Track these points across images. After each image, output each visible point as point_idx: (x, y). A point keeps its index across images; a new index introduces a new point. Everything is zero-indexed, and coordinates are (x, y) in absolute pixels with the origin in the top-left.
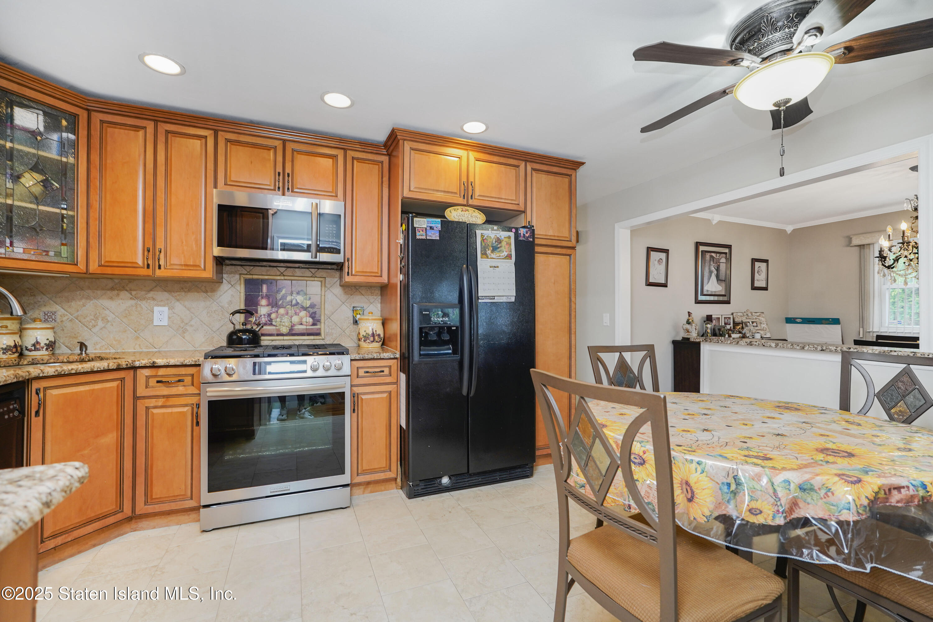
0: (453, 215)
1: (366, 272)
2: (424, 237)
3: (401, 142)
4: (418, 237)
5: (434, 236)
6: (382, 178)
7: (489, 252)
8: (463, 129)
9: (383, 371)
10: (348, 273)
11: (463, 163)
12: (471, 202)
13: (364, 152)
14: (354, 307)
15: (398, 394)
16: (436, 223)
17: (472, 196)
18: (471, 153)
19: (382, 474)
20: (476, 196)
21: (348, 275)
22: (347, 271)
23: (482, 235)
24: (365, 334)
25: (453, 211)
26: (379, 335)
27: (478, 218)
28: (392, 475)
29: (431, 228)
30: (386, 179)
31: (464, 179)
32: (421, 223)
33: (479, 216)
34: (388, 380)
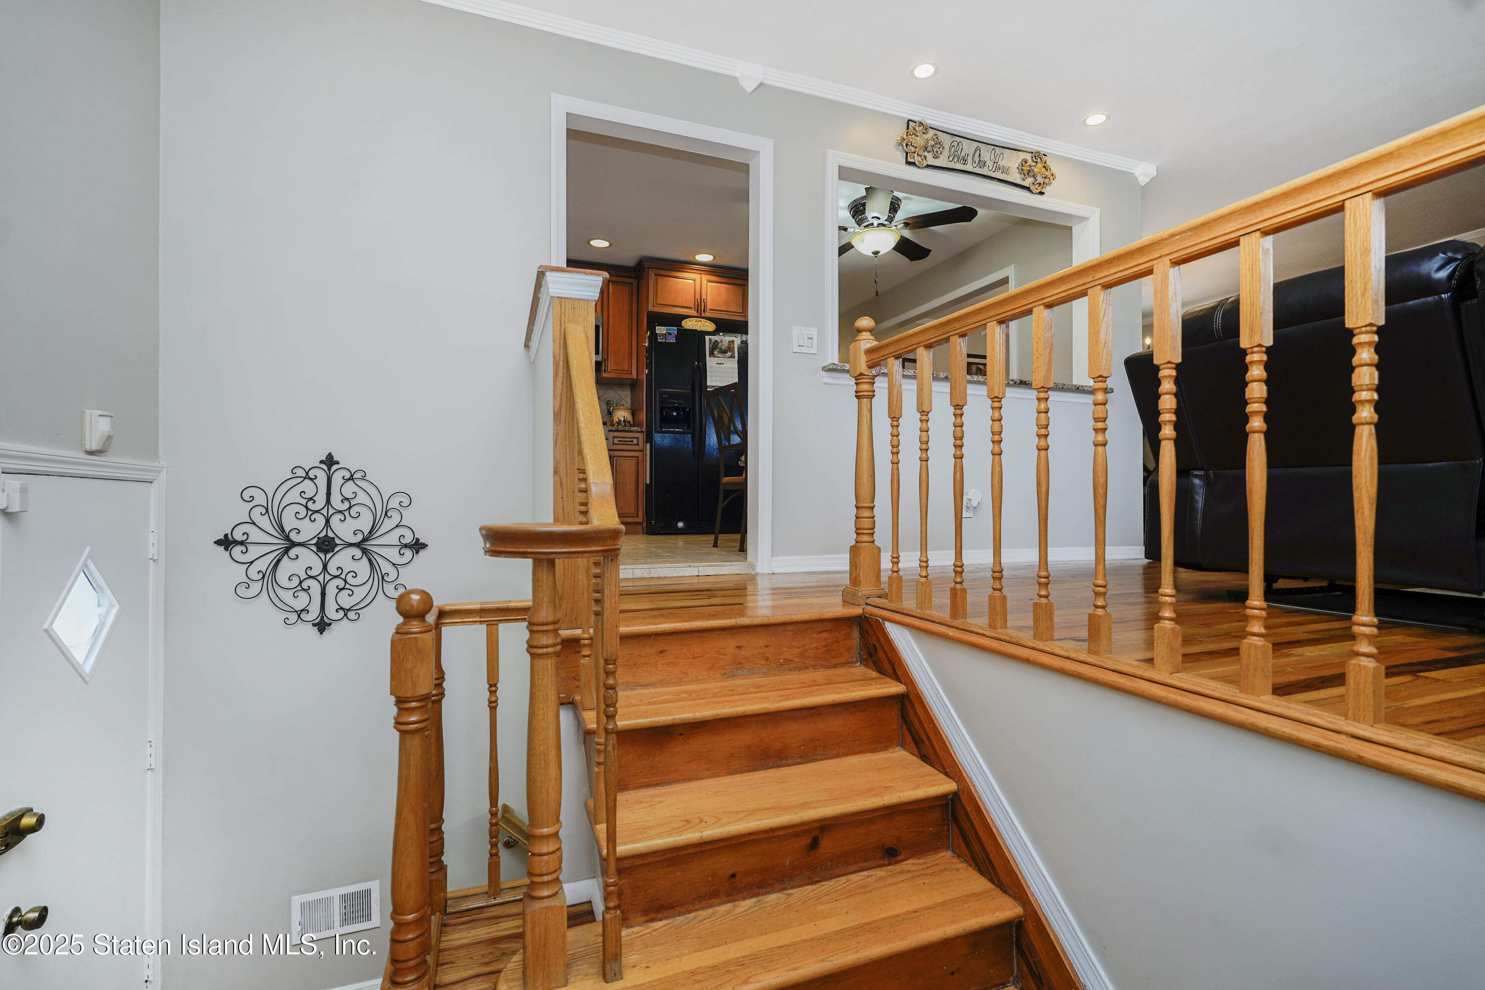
0: (688, 324)
1: (619, 370)
2: (664, 341)
3: (646, 269)
4: (659, 340)
5: (672, 340)
6: (632, 296)
7: (716, 353)
8: (695, 258)
9: (632, 441)
10: (605, 370)
11: (697, 284)
12: (703, 315)
13: (617, 276)
14: (608, 401)
15: (644, 461)
16: (674, 330)
17: (704, 310)
18: (703, 276)
19: (632, 519)
20: (708, 309)
21: (605, 372)
22: (603, 368)
23: (710, 340)
24: (617, 420)
25: (688, 322)
26: (629, 422)
27: (710, 327)
28: (640, 519)
29: (670, 334)
30: (635, 297)
31: (698, 297)
32: (661, 330)
33: (710, 325)
34: (636, 448)
